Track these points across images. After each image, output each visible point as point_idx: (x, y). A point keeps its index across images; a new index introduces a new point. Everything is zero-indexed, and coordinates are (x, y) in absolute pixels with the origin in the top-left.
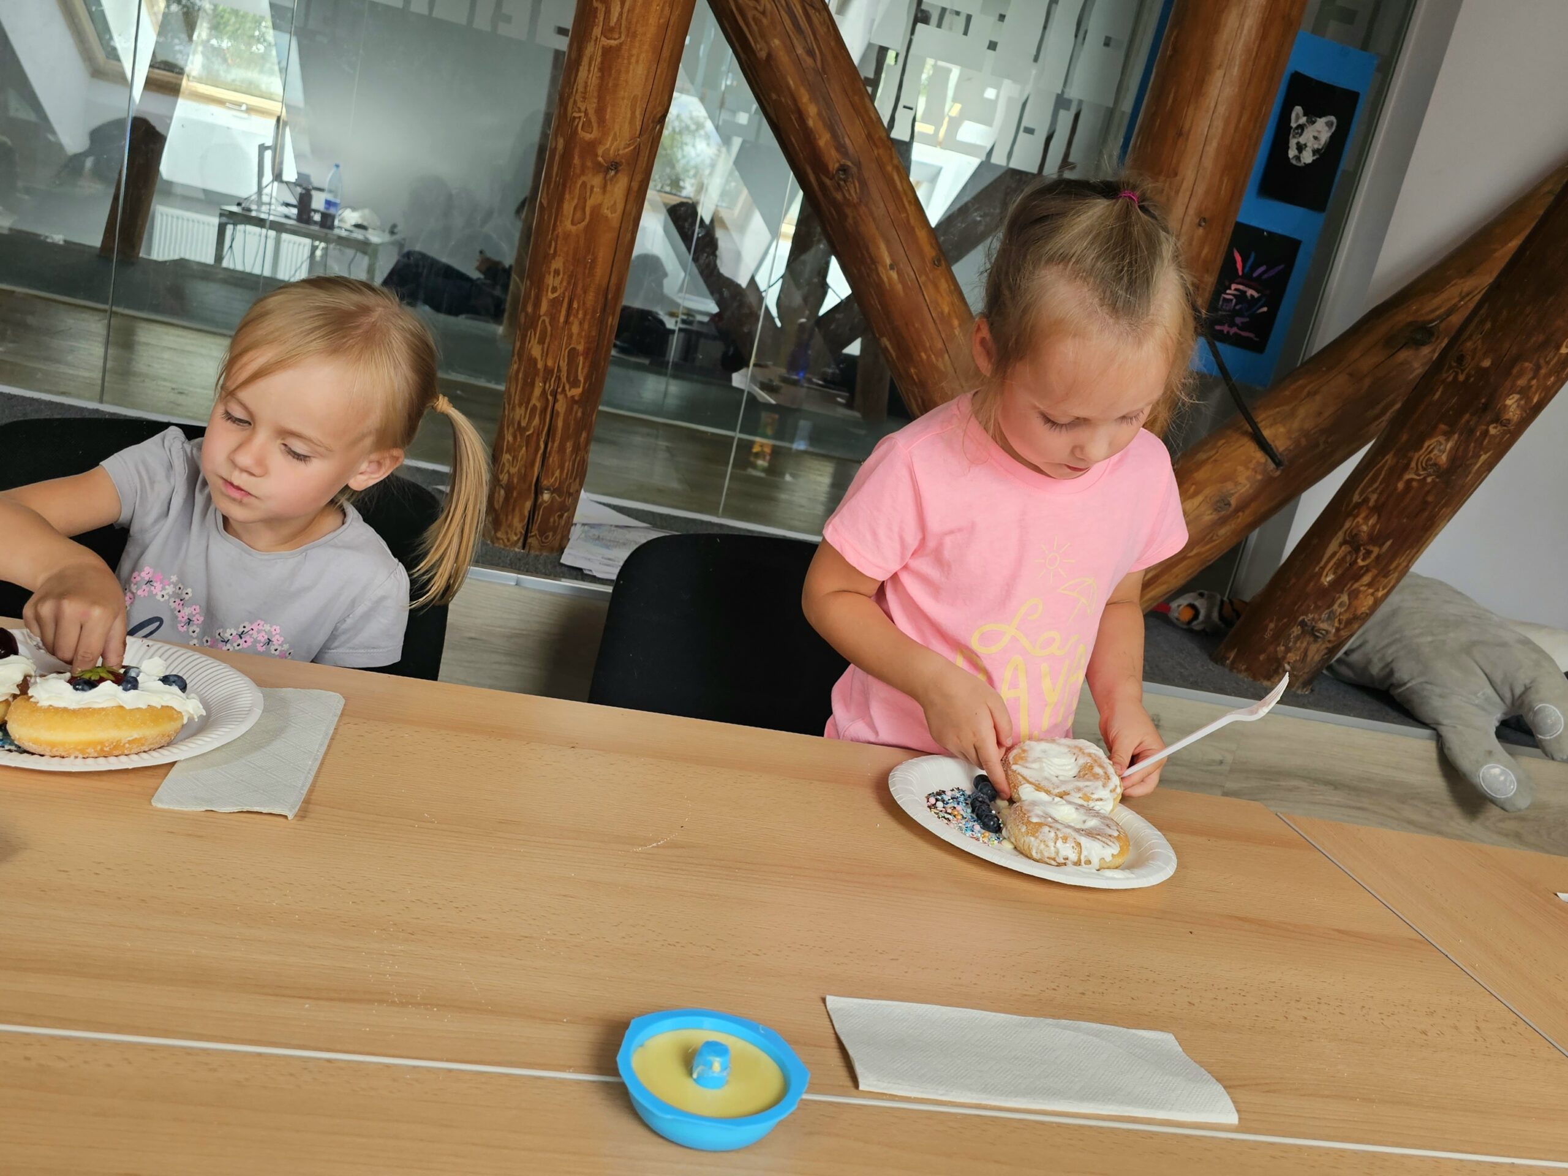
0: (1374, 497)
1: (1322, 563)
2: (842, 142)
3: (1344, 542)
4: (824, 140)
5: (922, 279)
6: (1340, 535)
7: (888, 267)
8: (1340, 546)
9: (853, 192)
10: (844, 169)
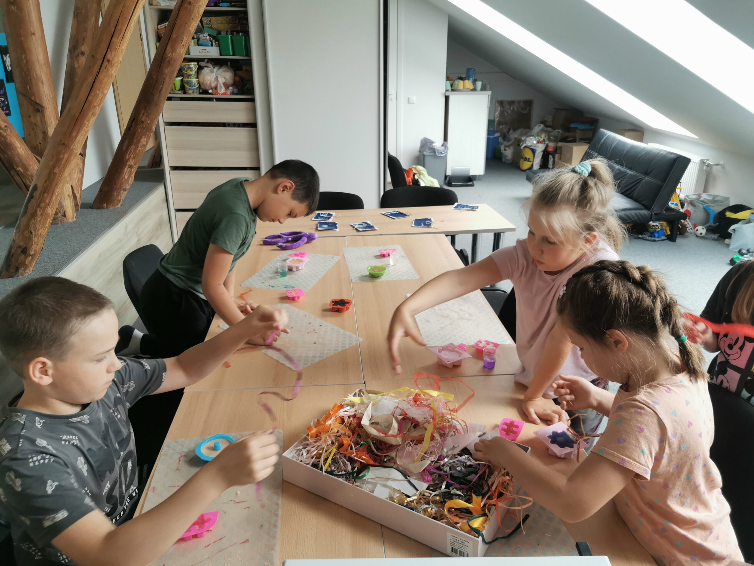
0: (132, 156)
1: (124, 174)
3: (129, 168)
6: (127, 167)
8: (128, 169)
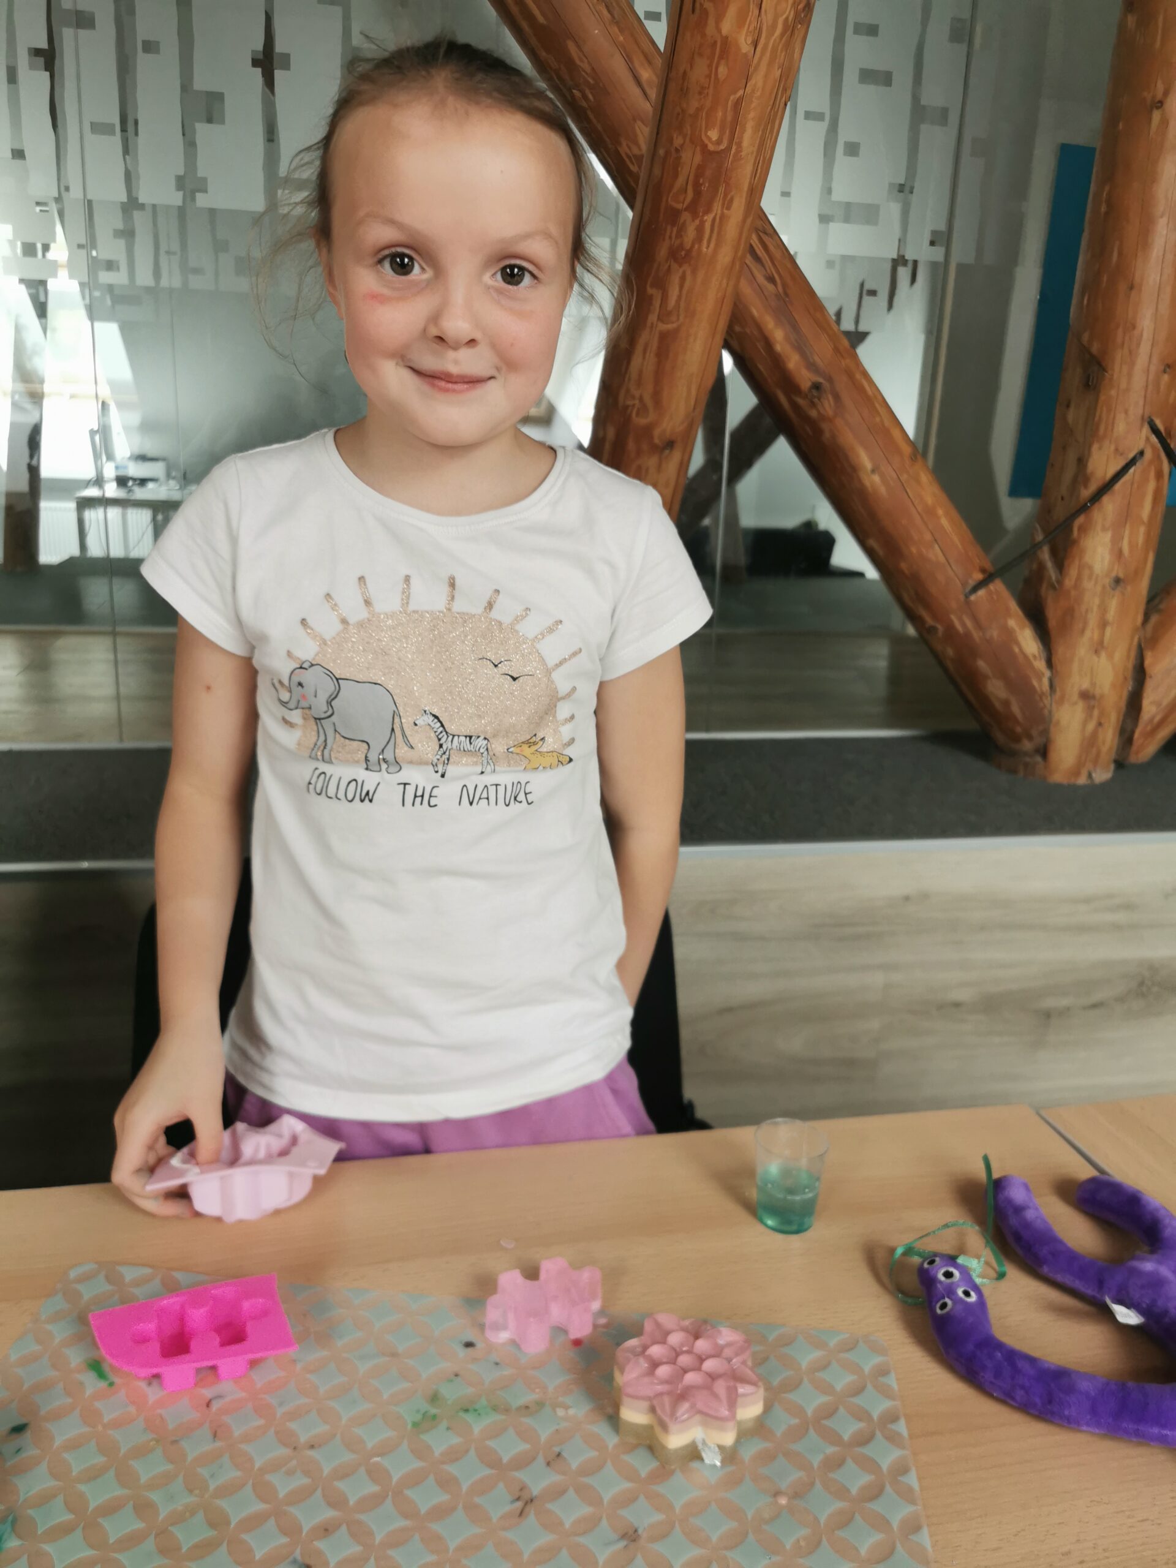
2: (811, 360)
4: (793, 362)
5: (904, 477)
7: (869, 472)
9: (827, 406)
10: (817, 387)
